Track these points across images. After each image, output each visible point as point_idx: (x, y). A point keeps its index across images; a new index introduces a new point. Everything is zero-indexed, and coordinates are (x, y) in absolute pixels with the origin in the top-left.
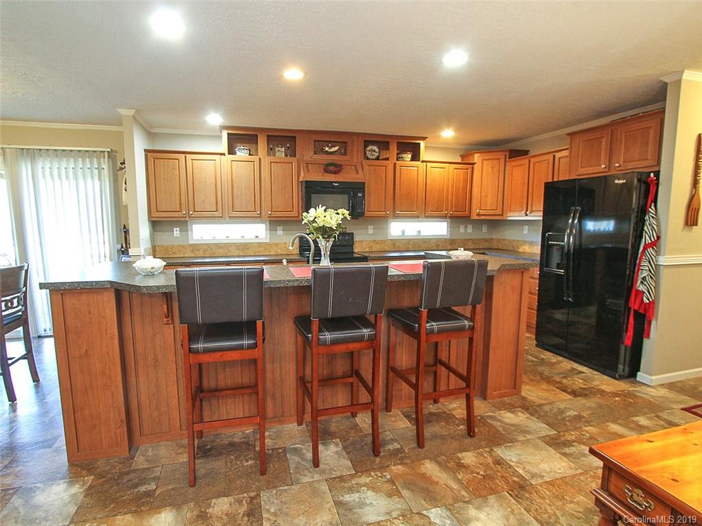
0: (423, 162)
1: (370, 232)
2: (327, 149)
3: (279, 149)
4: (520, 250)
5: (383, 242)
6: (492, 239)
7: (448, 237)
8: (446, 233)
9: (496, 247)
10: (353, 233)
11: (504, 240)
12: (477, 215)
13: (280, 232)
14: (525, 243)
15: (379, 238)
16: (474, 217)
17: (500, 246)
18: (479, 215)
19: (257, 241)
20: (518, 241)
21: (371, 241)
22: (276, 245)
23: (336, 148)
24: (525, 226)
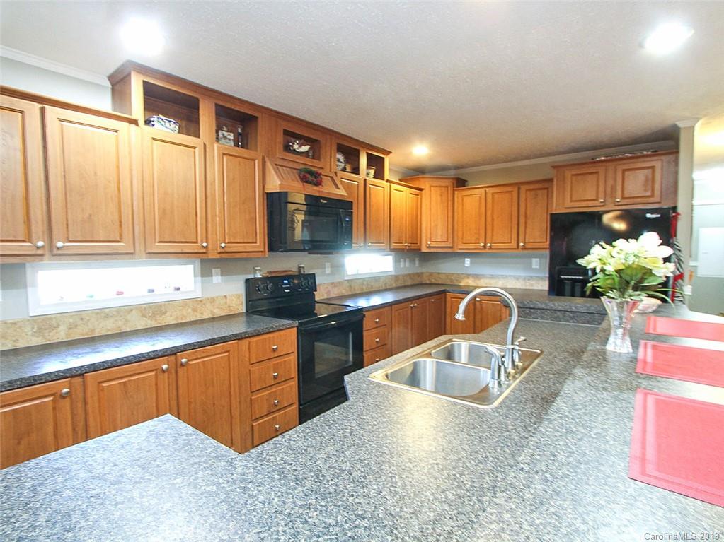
0: (388, 181)
1: (327, 272)
2: (296, 147)
3: (226, 134)
4: (462, 284)
5: (340, 284)
6: (422, 273)
7: (393, 273)
8: (392, 269)
9: (428, 282)
10: (314, 274)
11: (439, 273)
12: (428, 247)
13: (217, 279)
14: (468, 276)
15: (337, 279)
16: (424, 249)
17: (433, 281)
18: (429, 247)
19: (178, 296)
20: (458, 274)
21: (328, 284)
22: (213, 300)
23: (305, 148)
24: (466, 259)
